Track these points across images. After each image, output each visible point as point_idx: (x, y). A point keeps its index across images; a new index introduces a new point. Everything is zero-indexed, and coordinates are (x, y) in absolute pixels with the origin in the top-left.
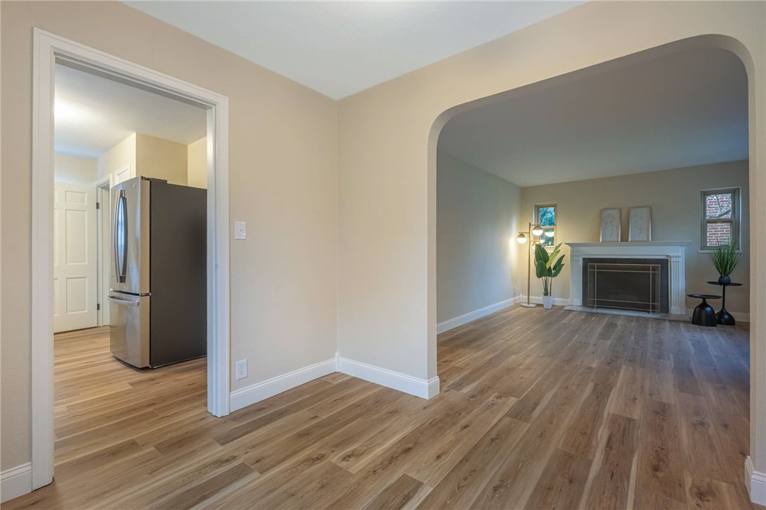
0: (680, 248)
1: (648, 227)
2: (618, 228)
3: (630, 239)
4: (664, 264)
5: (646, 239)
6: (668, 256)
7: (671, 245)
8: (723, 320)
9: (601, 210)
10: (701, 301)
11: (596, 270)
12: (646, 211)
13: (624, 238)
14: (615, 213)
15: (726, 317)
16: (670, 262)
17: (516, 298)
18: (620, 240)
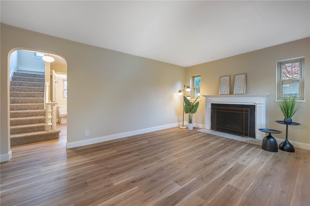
1: (244, 86)
2: (228, 87)
3: (234, 93)
4: (252, 108)
5: (243, 93)
6: (255, 103)
8: (285, 148)
9: (221, 77)
11: (216, 111)
12: (243, 76)
13: (231, 93)
14: (227, 78)
15: (288, 146)
16: (257, 107)
17: (180, 123)
18: (229, 94)
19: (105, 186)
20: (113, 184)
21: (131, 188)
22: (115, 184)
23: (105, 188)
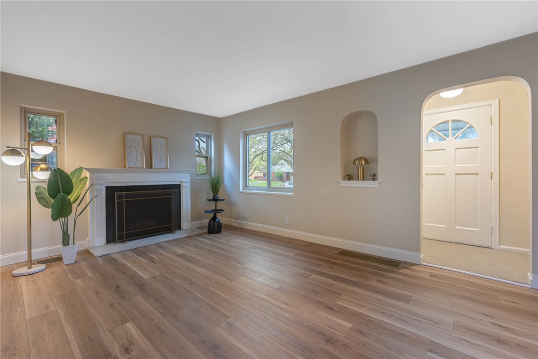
0: (187, 174)
1: (166, 156)
2: (142, 154)
3: (154, 167)
5: (165, 167)
6: (181, 182)
7: (180, 173)
9: (125, 133)
10: (212, 215)
11: (124, 200)
12: (164, 141)
14: (138, 138)
16: (182, 186)
18: (144, 167)
19: (364, 335)
20: (351, 328)
21: (344, 307)
22: (350, 325)
23: (368, 333)
